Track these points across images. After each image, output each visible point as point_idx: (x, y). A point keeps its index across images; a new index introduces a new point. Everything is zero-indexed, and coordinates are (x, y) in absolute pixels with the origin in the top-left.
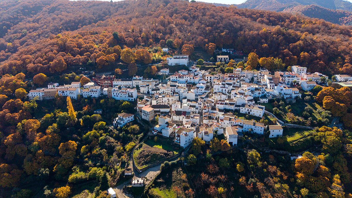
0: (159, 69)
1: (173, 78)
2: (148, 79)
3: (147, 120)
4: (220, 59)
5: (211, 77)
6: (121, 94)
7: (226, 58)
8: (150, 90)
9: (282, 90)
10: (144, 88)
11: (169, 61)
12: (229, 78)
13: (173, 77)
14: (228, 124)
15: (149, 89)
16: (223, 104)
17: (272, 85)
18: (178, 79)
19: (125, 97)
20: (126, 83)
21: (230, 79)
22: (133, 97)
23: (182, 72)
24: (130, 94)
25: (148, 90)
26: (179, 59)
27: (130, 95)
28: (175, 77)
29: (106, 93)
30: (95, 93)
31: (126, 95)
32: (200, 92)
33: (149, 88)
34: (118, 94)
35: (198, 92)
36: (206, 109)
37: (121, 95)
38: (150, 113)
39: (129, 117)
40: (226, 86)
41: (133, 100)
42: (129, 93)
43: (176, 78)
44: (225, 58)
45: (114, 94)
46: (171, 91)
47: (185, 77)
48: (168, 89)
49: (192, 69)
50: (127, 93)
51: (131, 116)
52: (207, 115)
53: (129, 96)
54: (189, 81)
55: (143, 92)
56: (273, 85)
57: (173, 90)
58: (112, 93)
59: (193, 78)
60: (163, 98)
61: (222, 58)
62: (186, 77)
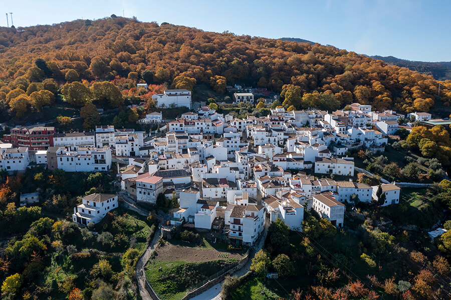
0: (142, 114)
1: (175, 127)
2: (125, 131)
3: (149, 203)
4: (241, 97)
5: (240, 123)
6: (79, 159)
7: (249, 97)
8: (136, 149)
9: (360, 134)
10: (124, 145)
11: (158, 100)
12: (271, 123)
13: (175, 124)
14: (310, 191)
15: (135, 147)
16: (284, 160)
17: (342, 128)
18: (184, 127)
19: (88, 164)
20: (82, 141)
21: (273, 123)
22: (105, 163)
23: (189, 116)
24: (98, 156)
25: (133, 149)
26: (176, 97)
27: (99, 158)
28: (179, 124)
29: (44, 161)
30: (17, 161)
31: (89, 159)
32: (234, 146)
33: (134, 145)
34: (72, 160)
35: (230, 146)
36: (261, 171)
37: (78, 162)
38: (158, 186)
39: (108, 202)
40: (274, 133)
41: (106, 170)
42: (96, 156)
43: (181, 125)
44: (247, 97)
45: (61, 160)
46: (179, 148)
47: (198, 124)
48: (173, 145)
49: (204, 112)
50: (93, 155)
51: (112, 199)
52: (268, 180)
53: (97, 162)
54: (205, 130)
55: (122, 154)
56: (344, 128)
57: (182, 146)
58: (59, 158)
59: (213, 125)
60: (169, 160)
61: (243, 97)
62: (200, 123)
